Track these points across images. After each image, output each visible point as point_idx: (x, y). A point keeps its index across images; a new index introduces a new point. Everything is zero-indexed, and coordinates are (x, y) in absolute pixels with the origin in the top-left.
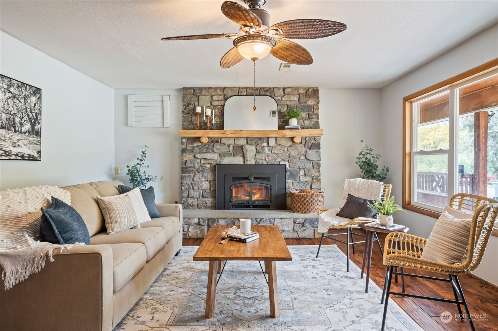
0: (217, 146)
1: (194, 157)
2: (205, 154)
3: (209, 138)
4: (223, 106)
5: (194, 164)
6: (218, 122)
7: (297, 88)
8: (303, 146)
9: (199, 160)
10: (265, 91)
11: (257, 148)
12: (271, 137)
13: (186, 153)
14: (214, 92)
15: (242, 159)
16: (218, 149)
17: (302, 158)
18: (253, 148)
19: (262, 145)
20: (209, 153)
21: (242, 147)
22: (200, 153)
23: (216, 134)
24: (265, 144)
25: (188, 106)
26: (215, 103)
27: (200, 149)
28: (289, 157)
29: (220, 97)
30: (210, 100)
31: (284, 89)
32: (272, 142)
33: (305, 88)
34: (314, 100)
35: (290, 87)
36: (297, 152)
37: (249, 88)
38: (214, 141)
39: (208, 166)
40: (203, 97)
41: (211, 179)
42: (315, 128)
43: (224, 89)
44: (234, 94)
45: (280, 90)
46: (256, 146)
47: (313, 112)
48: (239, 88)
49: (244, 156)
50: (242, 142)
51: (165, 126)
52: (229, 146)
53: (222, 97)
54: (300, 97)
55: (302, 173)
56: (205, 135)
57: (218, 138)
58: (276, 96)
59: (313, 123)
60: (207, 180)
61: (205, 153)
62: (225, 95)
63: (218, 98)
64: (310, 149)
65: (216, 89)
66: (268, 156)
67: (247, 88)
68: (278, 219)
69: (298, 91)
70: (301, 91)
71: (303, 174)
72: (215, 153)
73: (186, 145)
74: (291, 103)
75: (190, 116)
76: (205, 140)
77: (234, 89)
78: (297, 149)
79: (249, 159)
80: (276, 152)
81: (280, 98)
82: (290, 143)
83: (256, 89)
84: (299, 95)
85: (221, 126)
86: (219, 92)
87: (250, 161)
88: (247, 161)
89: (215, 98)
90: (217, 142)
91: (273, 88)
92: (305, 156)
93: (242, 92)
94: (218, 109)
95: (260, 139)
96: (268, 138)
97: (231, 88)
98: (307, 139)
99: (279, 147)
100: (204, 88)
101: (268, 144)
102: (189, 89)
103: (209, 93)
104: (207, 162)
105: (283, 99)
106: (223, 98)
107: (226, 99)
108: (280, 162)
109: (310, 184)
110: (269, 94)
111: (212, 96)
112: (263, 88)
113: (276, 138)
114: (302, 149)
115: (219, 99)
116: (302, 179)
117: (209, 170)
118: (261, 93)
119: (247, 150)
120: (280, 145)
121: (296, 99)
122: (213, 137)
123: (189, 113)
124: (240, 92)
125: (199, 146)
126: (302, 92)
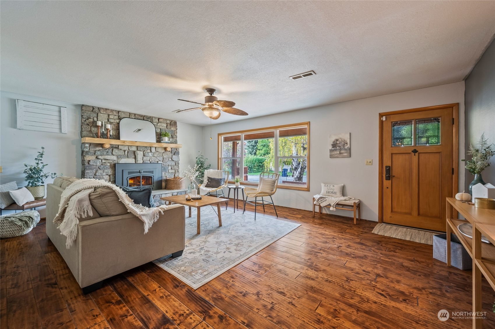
0: (116, 151)
1: (97, 158)
2: (106, 156)
3: (111, 144)
4: (119, 123)
5: (96, 163)
6: (114, 134)
7: (166, 120)
8: (170, 153)
9: (100, 160)
10: (147, 118)
11: (144, 153)
12: (153, 147)
13: (88, 154)
14: (110, 112)
15: (134, 160)
16: (116, 153)
17: (170, 159)
18: (142, 153)
19: (147, 151)
20: (109, 155)
21: (134, 152)
22: (101, 155)
23: (114, 142)
24: (149, 151)
25: (87, 119)
26: (112, 121)
27: (101, 152)
28: (163, 159)
29: (116, 116)
30: (107, 117)
31: (159, 119)
32: (153, 150)
33: (170, 120)
34: (175, 128)
35: (162, 119)
36: (167, 156)
37: (137, 114)
38: (113, 147)
39: (109, 164)
40: (101, 114)
41: (111, 174)
42: (175, 143)
43: (119, 112)
44: (126, 116)
45: (156, 119)
46: (143, 152)
47: (174, 134)
48: (130, 113)
49: (135, 158)
50: (134, 149)
51: (63, 132)
52: (125, 151)
53: (116, 117)
54: (167, 125)
55: (170, 168)
56: (108, 143)
57: (116, 145)
58: (154, 122)
59: (174, 140)
60: (107, 175)
61: (105, 155)
62: (119, 116)
63: (114, 117)
64: (174, 154)
65: (112, 111)
66: (151, 158)
67: (135, 115)
68: (164, 195)
69: (167, 121)
70: (168, 122)
71: (171, 169)
72: (114, 155)
73: (89, 149)
74: (162, 128)
75: (89, 127)
76: (107, 146)
77: (126, 113)
78: (167, 155)
79: (139, 160)
80: (155, 156)
81: (156, 124)
82: (164, 151)
83: (141, 116)
84: (167, 123)
85: (118, 137)
86: (115, 113)
87: (140, 161)
88: (138, 161)
89: (111, 117)
90: (116, 148)
91: (152, 117)
92: (172, 158)
93: (132, 116)
94: (114, 125)
95: (146, 147)
96: (151, 147)
97: (124, 112)
98: (172, 149)
99: (157, 153)
100: (102, 108)
101: (151, 150)
102: (89, 106)
103: (106, 112)
104: (107, 161)
105: (158, 124)
106: (118, 117)
107: (120, 119)
108: (158, 162)
109: (174, 174)
110: (149, 121)
111: (109, 115)
112: (146, 116)
113: (156, 148)
114: (170, 155)
115: (115, 118)
116: (170, 171)
117: (109, 168)
118: (145, 119)
119: (138, 154)
120: (158, 152)
121: (165, 125)
122: (113, 145)
123: (88, 125)
124: (130, 115)
125: (100, 150)
126: (169, 122)
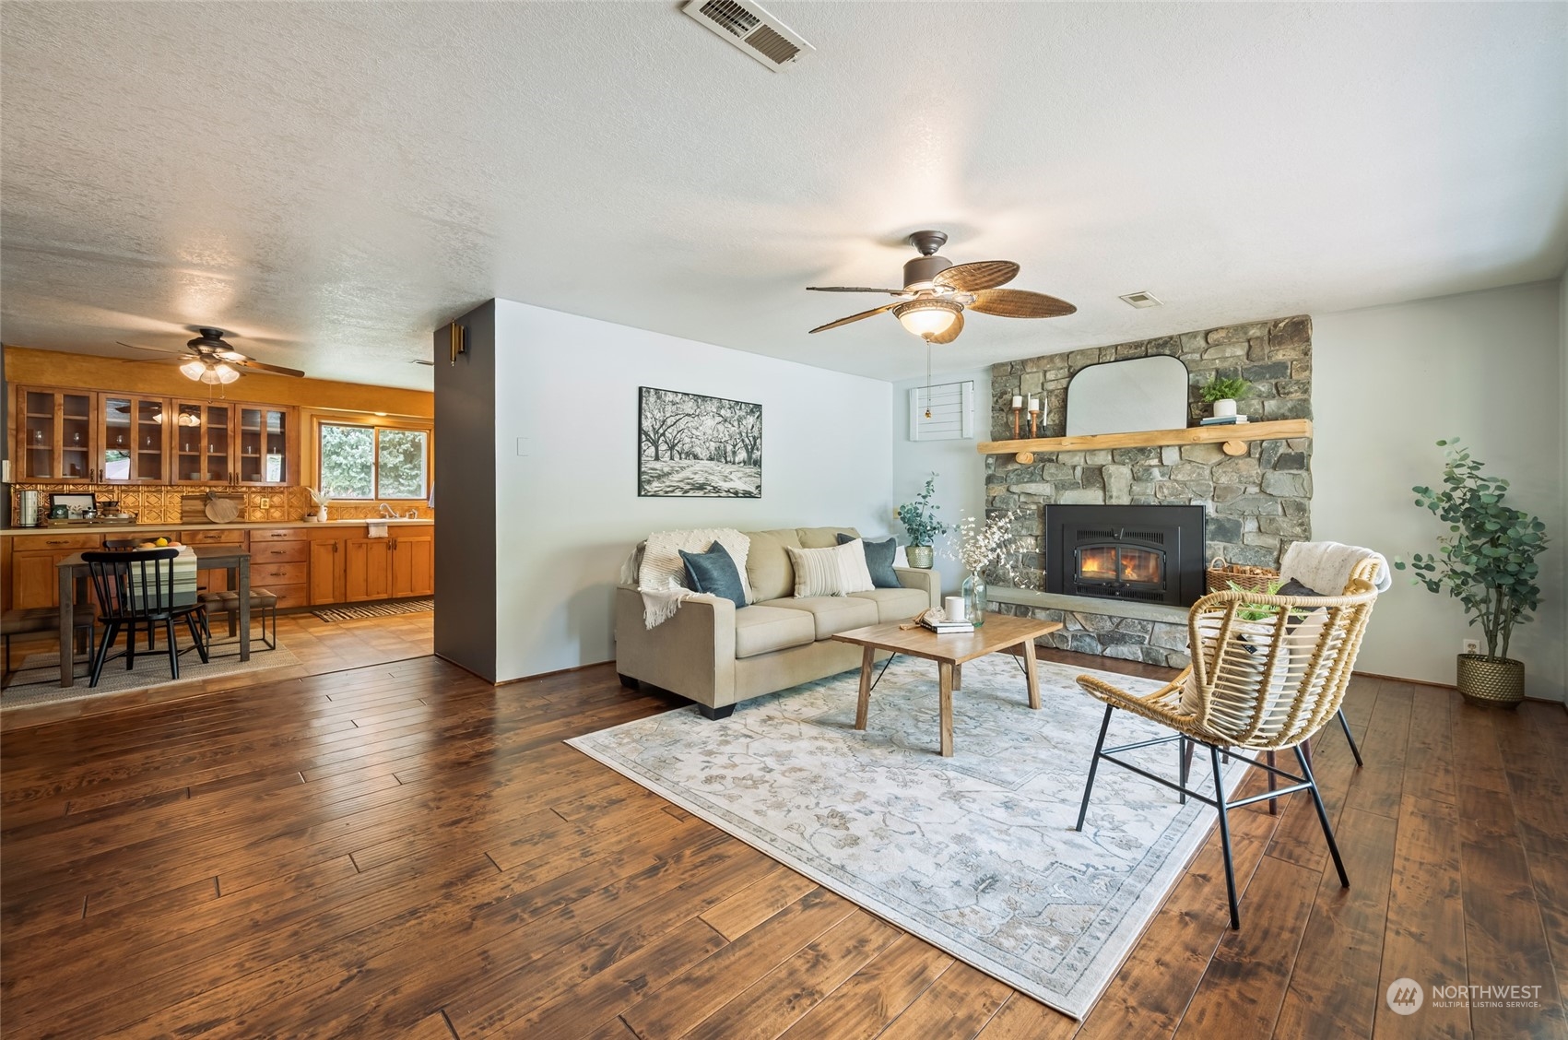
0: (1051, 469)
1: (1008, 490)
2: (1027, 485)
3: (1034, 453)
4: (1066, 389)
5: (1007, 504)
6: (1057, 422)
7: (1242, 328)
8: (1256, 462)
9: (1016, 497)
10: (1158, 346)
11: (1135, 470)
12: (1168, 446)
13: (993, 483)
14: (1048, 363)
15: (1100, 493)
16: (1052, 475)
17: (1253, 490)
18: (1126, 470)
19: (1146, 464)
20: (1036, 482)
21: (1100, 469)
22: (1018, 483)
23: (1046, 445)
24: (1155, 462)
25: (1001, 397)
26: (1051, 386)
27: (1020, 475)
28: (1215, 488)
29: (1061, 371)
30: (1042, 379)
31: (1207, 333)
32: (1171, 457)
33: (1264, 324)
34: (1294, 349)
35: (1222, 328)
36: (1235, 477)
37: (1121, 345)
38: (1043, 459)
39: (1034, 507)
40: (1027, 376)
41: (1038, 533)
42: (1297, 417)
43: (1068, 355)
44: (1089, 362)
45: (1195, 337)
46: (1133, 466)
47: (1291, 378)
48: (1100, 349)
49: (1104, 488)
50: (1102, 459)
51: (964, 436)
52: (1074, 468)
53: (1065, 372)
54: (1250, 347)
55: (1250, 526)
56: (1026, 450)
57: (1052, 453)
58: (1186, 353)
59: (1290, 405)
60: (1031, 535)
61: (1027, 482)
62: (1070, 367)
63: (1056, 375)
64: (1274, 468)
65: (1051, 358)
66: (1161, 487)
67: (1116, 347)
68: (1163, 625)
69: (1246, 333)
70: (1253, 332)
71: (1255, 529)
72: (1047, 482)
73: (993, 468)
74: (1226, 364)
75: (1004, 415)
76: (1026, 458)
77: (1089, 352)
78: (1238, 471)
79: (1114, 494)
80: (1180, 477)
81: (1197, 356)
82: (1217, 457)
83: (1137, 345)
84: (1249, 341)
85: (1061, 430)
86: (1058, 362)
87: (1118, 497)
88: (1111, 497)
89: (1050, 376)
90: (1051, 461)
91: (1180, 335)
92: (1260, 485)
93: (1105, 355)
94: (1056, 396)
95: (1142, 450)
96: (1161, 447)
97: (1082, 352)
98: (1264, 444)
99: (1188, 467)
100: (1030, 359)
101: (1161, 461)
102: (1003, 365)
103: (1038, 367)
104: (1030, 499)
105: (1205, 357)
106: (1067, 372)
107: (1072, 375)
108: (1190, 500)
109: (1276, 554)
110: (1167, 352)
111: (1045, 372)
112: (1155, 340)
113: (1180, 447)
114: (1252, 469)
115: (1059, 376)
116: (1250, 539)
117: (1036, 516)
118: (1149, 351)
119: (1110, 476)
120: (1190, 462)
121: (1240, 351)
122: (1042, 453)
123: (1002, 410)
124: (1099, 357)
125: (1017, 470)
126: (1258, 334)
